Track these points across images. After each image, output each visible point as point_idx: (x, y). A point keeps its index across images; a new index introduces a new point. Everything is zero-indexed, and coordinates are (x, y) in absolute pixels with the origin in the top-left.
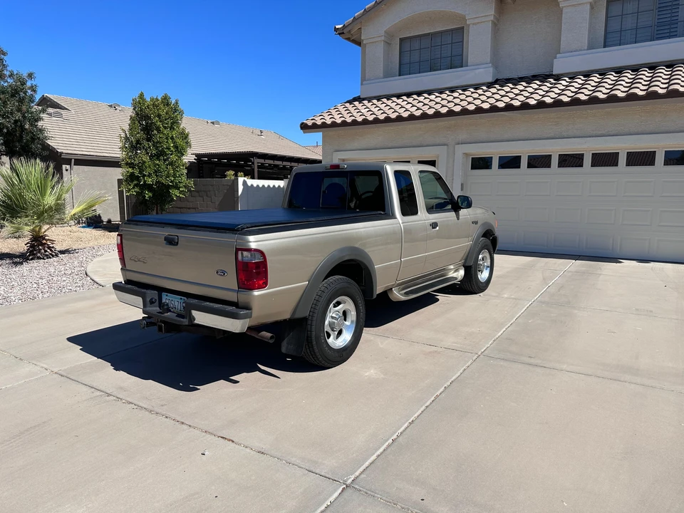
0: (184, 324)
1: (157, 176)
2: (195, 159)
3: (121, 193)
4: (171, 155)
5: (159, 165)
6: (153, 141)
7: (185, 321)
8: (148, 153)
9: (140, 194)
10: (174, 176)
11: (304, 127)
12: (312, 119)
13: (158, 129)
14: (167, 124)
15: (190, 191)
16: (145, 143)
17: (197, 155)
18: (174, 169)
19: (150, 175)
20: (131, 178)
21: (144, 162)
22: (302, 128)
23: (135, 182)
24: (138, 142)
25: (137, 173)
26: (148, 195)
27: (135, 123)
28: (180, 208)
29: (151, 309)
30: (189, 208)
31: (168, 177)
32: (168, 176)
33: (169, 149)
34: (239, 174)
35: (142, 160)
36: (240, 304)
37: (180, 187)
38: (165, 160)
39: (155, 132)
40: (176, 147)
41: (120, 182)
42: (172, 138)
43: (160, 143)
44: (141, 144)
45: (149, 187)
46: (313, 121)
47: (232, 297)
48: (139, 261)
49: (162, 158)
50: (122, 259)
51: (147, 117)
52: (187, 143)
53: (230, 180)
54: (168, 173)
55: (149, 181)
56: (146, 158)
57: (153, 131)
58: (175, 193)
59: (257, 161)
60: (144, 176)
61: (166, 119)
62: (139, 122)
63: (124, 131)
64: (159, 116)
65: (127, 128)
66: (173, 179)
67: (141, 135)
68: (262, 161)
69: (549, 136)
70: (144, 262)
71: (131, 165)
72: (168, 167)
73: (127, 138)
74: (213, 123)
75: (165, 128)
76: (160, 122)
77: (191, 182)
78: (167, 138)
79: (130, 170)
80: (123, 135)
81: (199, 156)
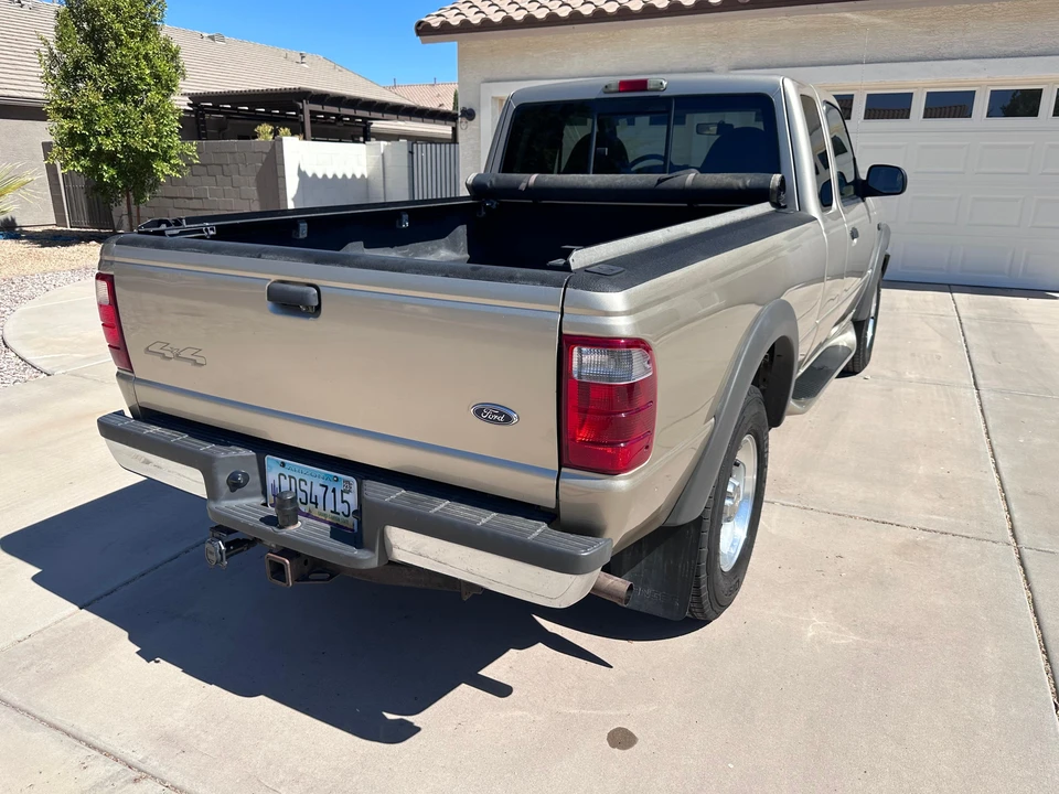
0: (364, 567)
1: (124, 135)
2: (189, 105)
3: (51, 170)
4: (149, 90)
5: (124, 113)
6: (109, 63)
7: (367, 559)
8: (99, 88)
9: (93, 171)
10: (159, 134)
11: (423, 30)
12: (438, 16)
13: (117, 37)
14: (135, 27)
15: (190, 164)
16: (92, 68)
17: (192, 97)
18: (156, 121)
19: (108, 134)
20: (72, 138)
21: (94, 106)
22: (419, 33)
23: (79, 147)
24: (77, 65)
25: (79, 128)
26: (108, 173)
27: (66, 26)
28: (172, 198)
29: (233, 503)
30: (191, 199)
31: (147, 136)
32: (146, 134)
33: (142, 79)
34: (282, 131)
35: (89, 101)
36: (563, 513)
37: (171, 158)
38: (136, 103)
39: (112, 43)
40: (157, 77)
41: (47, 147)
42: (146, 57)
43: (125, 67)
44: (84, 69)
45: (111, 158)
46: (442, 19)
47: (539, 489)
48: (177, 356)
49: (129, 98)
50: (119, 347)
51: (92, 13)
52: (177, 68)
53: (266, 142)
54: (146, 128)
55: (108, 145)
56: (97, 98)
57: (107, 42)
58: (161, 168)
59: (308, 107)
60: (96, 134)
61: (131, 18)
62: (75, 23)
63: (46, 42)
64: (116, 9)
65: (51, 36)
66: (155, 139)
67: (81, 49)
68: (318, 108)
69: (913, 55)
70: (195, 363)
71: (68, 113)
72: (145, 116)
73: (52, 57)
74: (212, 38)
75: (132, 35)
76: (121, 22)
77: (191, 147)
78: (136, 58)
79: (67, 124)
80: (44, 51)
81: (197, 100)
